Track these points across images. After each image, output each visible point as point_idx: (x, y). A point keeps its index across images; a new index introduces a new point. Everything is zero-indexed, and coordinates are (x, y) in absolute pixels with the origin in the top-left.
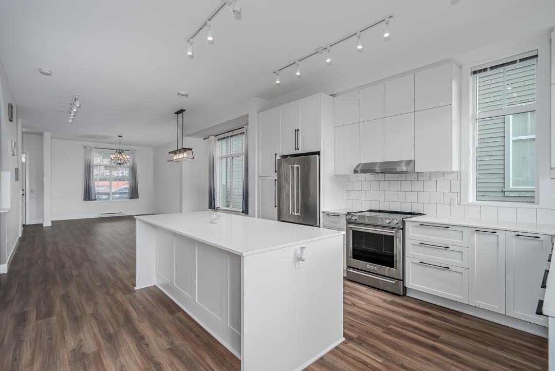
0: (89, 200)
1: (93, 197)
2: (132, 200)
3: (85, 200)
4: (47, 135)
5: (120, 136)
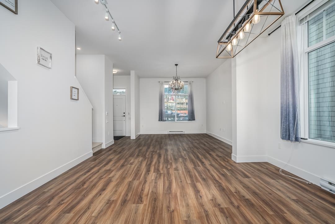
0: (162, 121)
1: (164, 119)
2: (190, 121)
3: (159, 120)
4: (133, 73)
5: (176, 65)
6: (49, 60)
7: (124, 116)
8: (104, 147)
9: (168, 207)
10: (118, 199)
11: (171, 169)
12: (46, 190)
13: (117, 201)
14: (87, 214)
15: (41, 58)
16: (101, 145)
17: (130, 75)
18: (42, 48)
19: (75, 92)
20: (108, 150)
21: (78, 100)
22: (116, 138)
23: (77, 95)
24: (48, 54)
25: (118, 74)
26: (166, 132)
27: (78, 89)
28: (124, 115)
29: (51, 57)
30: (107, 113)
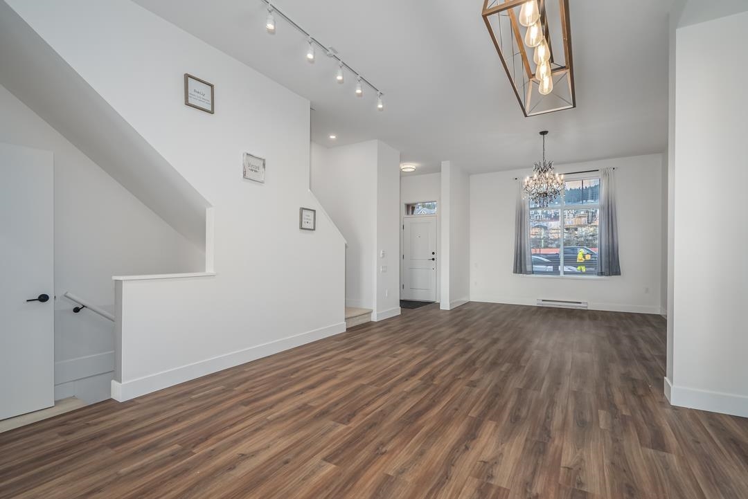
0: (521, 272)
1: (529, 268)
2: (603, 277)
3: (515, 272)
4: (446, 166)
5: (544, 133)
6: (262, 169)
7: (433, 259)
8: (374, 318)
9: (382, 444)
10: (318, 406)
11: (461, 381)
12: (246, 370)
13: (314, 408)
14: (262, 415)
15: (247, 169)
16: (370, 313)
17: (440, 171)
18: (249, 153)
19: (309, 216)
20: (378, 325)
21: (314, 229)
22: (405, 304)
23: (312, 221)
24: (258, 161)
25: (417, 172)
26: (532, 301)
27: (314, 211)
28: (434, 256)
29: (264, 165)
30: (382, 252)
